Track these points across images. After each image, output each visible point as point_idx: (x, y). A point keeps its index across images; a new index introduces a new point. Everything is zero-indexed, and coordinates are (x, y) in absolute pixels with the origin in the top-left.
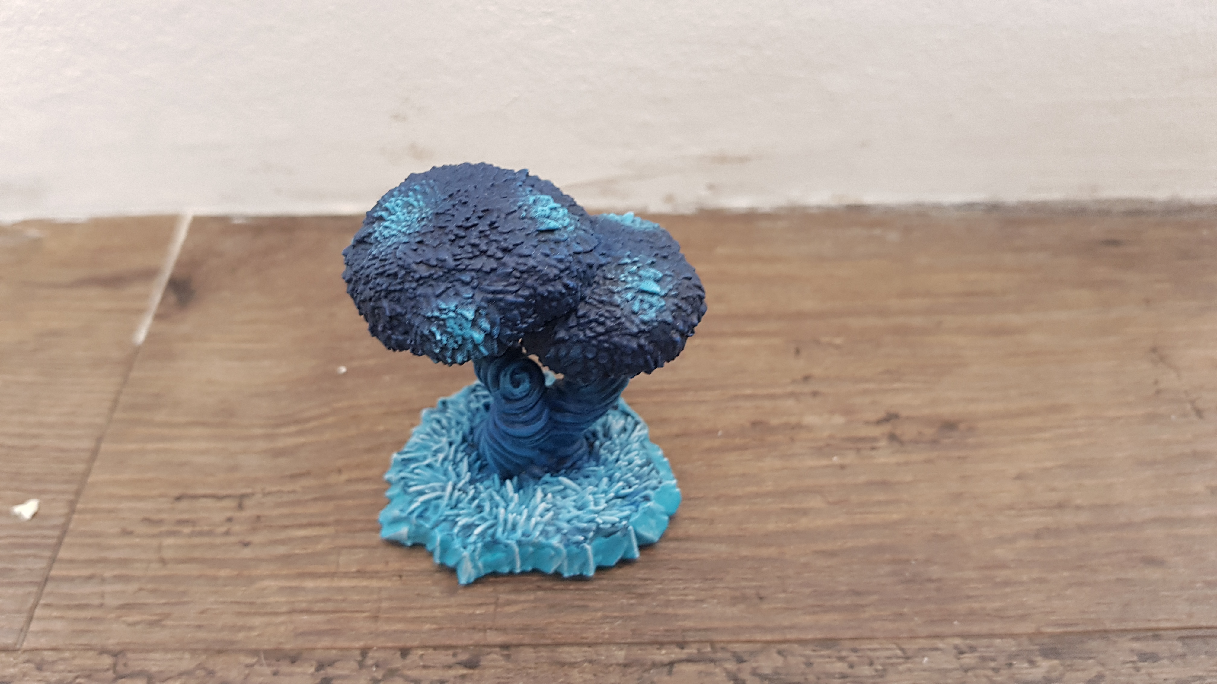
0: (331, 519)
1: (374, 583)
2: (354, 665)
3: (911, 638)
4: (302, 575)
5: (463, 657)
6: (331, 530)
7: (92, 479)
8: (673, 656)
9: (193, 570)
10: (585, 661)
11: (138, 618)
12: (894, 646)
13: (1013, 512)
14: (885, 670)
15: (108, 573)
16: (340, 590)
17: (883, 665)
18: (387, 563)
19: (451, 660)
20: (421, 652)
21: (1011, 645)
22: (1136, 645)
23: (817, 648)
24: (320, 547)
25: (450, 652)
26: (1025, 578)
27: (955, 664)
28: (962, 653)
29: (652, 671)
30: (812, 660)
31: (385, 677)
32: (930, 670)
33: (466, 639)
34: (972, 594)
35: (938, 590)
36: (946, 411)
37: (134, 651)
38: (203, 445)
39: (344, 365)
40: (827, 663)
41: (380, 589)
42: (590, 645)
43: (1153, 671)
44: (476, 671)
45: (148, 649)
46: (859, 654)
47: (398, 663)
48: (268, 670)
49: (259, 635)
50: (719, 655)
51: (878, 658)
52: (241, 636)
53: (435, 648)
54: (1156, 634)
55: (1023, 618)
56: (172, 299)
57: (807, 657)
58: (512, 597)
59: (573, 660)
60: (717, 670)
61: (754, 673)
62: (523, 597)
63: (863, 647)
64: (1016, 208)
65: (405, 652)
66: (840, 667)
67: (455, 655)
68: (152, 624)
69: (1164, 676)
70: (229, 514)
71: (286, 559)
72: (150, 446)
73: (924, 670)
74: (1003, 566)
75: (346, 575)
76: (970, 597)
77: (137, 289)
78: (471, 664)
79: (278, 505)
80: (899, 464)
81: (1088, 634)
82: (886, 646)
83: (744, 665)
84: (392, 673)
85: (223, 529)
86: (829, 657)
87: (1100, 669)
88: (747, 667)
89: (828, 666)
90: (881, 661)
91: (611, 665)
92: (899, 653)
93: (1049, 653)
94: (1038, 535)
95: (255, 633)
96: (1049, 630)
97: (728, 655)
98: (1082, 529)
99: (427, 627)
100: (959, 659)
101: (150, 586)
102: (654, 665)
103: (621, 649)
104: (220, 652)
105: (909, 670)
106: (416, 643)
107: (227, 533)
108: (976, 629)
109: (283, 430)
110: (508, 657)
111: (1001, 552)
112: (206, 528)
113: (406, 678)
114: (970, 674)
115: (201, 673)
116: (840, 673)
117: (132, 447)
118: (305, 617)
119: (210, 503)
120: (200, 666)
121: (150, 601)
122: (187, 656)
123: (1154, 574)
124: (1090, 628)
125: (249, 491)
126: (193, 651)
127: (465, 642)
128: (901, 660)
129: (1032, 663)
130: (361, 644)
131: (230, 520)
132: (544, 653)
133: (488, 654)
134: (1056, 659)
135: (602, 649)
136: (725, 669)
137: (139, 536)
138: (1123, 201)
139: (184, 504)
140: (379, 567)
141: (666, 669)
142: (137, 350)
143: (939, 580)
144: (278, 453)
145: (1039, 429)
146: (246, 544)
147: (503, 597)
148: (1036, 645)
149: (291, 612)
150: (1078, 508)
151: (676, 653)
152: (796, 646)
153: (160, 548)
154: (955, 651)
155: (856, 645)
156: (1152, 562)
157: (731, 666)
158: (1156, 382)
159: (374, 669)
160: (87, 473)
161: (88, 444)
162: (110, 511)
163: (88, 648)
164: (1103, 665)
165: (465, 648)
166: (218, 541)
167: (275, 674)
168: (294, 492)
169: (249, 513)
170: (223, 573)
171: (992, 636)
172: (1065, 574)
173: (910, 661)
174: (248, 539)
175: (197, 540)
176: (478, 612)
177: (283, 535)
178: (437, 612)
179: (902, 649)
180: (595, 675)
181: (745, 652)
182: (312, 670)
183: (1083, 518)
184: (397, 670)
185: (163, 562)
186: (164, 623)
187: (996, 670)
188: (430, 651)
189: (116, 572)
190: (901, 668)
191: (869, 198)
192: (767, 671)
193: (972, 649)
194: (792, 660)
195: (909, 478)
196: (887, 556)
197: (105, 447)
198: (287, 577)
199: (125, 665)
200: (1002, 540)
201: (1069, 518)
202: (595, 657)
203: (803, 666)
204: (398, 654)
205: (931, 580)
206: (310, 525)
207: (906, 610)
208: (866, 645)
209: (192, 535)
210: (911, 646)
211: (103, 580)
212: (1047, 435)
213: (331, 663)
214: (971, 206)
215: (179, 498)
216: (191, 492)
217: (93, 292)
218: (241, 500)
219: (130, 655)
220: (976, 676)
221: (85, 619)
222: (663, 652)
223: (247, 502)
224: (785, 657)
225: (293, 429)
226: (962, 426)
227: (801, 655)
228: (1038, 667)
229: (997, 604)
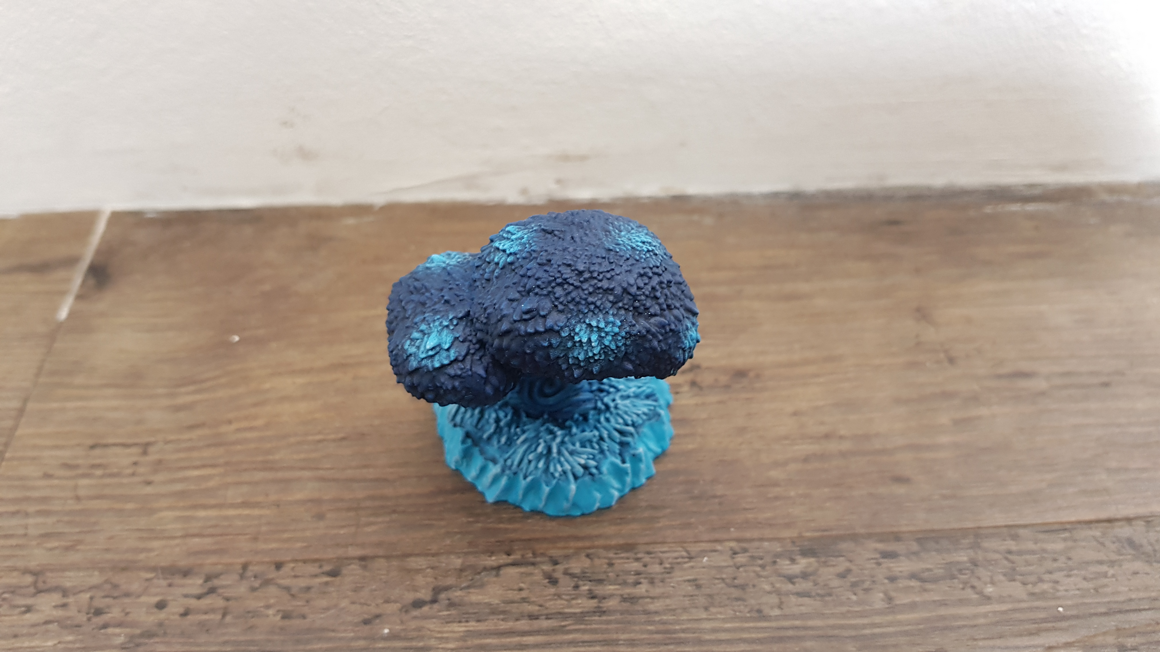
0: (221, 461)
1: (256, 512)
2: (236, 577)
3: (695, 542)
4: (195, 507)
5: (327, 568)
6: (220, 470)
7: (19, 432)
8: (501, 561)
9: (104, 504)
10: (427, 568)
11: (56, 544)
12: (680, 549)
13: (787, 442)
14: (672, 568)
15: (32, 509)
16: (226, 518)
17: (670, 563)
18: (267, 495)
19: (318, 571)
20: (292, 565)
21: (777, 548)
22: (880, 546)
23: (619, 552)
24: (211, 484)
25: (317, 565)
26: (792, 493)
27: (731, 563)
28: (735, 553)
29: (482, 574)
30: (614, 561)
31: (261, 585)
32: (710, 567)
33: (330, 554)
34: (747, 507)
35: (720, 504)
36: (739, 362)
37: (52, 571)
38: (114, 403)
39: (237, 335)
40: (625, 563)
41: (260, 517)
42: (433, 555)
43: (892, 565)
44: (338, 579)
45: (63, 569)
46: (652, 556)
47: (272, 574)
48: (164, 583)
49: (157, 555)
50: (538, 559)
51: (668, 558)
52: (142, 556)
53: (305, 561)
54: (897, 537)
55: (788, 526)
56: (91, 282)
57: (610, 559)
58: (372, 519)
59: (419, 567)
60: (536, 571)
61: (566, 573)
62: (380, 519)
63: (656, 550)
64: (813, 196)
65: (279, 566)
66: (636, 566)
67: (321, 567)
68: (67, 549)
69: (900, 569)
70: (134, 459)
71: (182, 494)
72: (70, 405)
73: (704, 567)
74: (775, 484)
75: (233, 506)
76: (745, 509)
77: (60, 274)
78: (334, 574)
79: (178, 451)
80: (697, 405)
81: (842, 538)
82: (674, 549)
83: (558, 567)
84: (267, 582)
85: (129, 471)
86: (628, 558)
87: (847, 564)
88: (560, 568)
89: (626, 565)
90: (670, 560)
91: (449, 570)
92: (684, 554)
93: (806, 553)
94: (806, 460)
95: (156, 553)
96: (808, 534)
97: (547, 559)
98: (843, 454)
99: (299, 545)
100: (733, 558)
101: (66, 519)
102: (485, 569)
103: (459, 557)
104: (124, 569)
105: (692, 567)
106: (289, 559)
107: (133, 474)
108: (748, 535)
109: (183, 390)
110: (365, 567)
111: (775, 474)
112: (115, 470)
113: (279, 586)
114: (741, 569)
115: (108, 586)
116: (635, 571)
117: (55, 405)
118: (197, 540)
119: (118, 450)
120: (106, 582)
121: (67, 530)
122: (96, 573)
123: (900, 490)
124: (842, 532)
125: (152, 439)
126: (102, 570)
127: (331, 556)
128: (686, 560)
129: (793, 561)
130: (243, 560)
131: (135, 464)
132: (395, 563)
133: (349, 565)
134: (813, 557)
135: (443, 558)
136: (543, 570)
137: (59, 478)
138: (904, 188)
139: (97, 452)
140: (260, 499)
141: (494, 573)
142: (60, 325)
143: (721, 497)
144: (178, 409)
145: (816, 376)
146: (149, 483)
147: (364, 520)
148: (798, 546)
149: (185, 536)
150: (841, 437)
151: (504, 559)
152: (601, 551)
153: (76, 487)
154: (730, 552)
155: (650, 548)
156: (900, 480)
157: (547, 568)
158: (917, 336)
159: (253, 579)
160: (15, 428)
161: (15, 404)
162: (34, 459)
163: (14, 569)
164: (851, 561)
165: (329, 561)
166: (125, 481)
167: (170, 585)
168: (190, 440)
169: (153, 457)
170: (130, 506)
171: (761, 540)
172: (826, 490)
173: (694, 560)
174: (152, 478)
175: (108, 481)
176: (342, 532)
177: (181, 474)
178: (308, 534)
179: (687, 552)
180: (436, 578)
181: (560, 556)
182: (200, 581)
183: (846, 446)
184: (272, 579)
185: (78, 498)
186: (79, 547)
187: (763, 567)
188: (300, 564)
189: (38, 508)
190: (686, 565)
191: (692, 189)
192: (577, 571)
193: (745, 551)
194: (597, 562)
195: (704, 416)
196: (681, 478)
197: (31, 406)
198: (185, 508)
199: (44, 582)
200: (776, 464)
201: (833, 446)
202: (437, 564)
203: (605, 566)
204: (273, 567)
205: (715, 497)
206: (204, 466)
207: (693, 520)
208: (658, 548)
209: (102, 476)
210: (694, 549)
211: (27, 515)
212: (821, 380)
213: (217, 576)
214: (776, 195)
215: (93, 447)
216: (105, 441)
217: (23, 277)
218: (145, 448)
219: (49, 574)
220: (746, 571)
221: (11, 546)
222: (493, 558)
223: (151, 449)
224: (591, 559)
225: (191, 388)
226: (752, 374)
227: (605, 558)
228: (797, 564)
229: (769, 515)
